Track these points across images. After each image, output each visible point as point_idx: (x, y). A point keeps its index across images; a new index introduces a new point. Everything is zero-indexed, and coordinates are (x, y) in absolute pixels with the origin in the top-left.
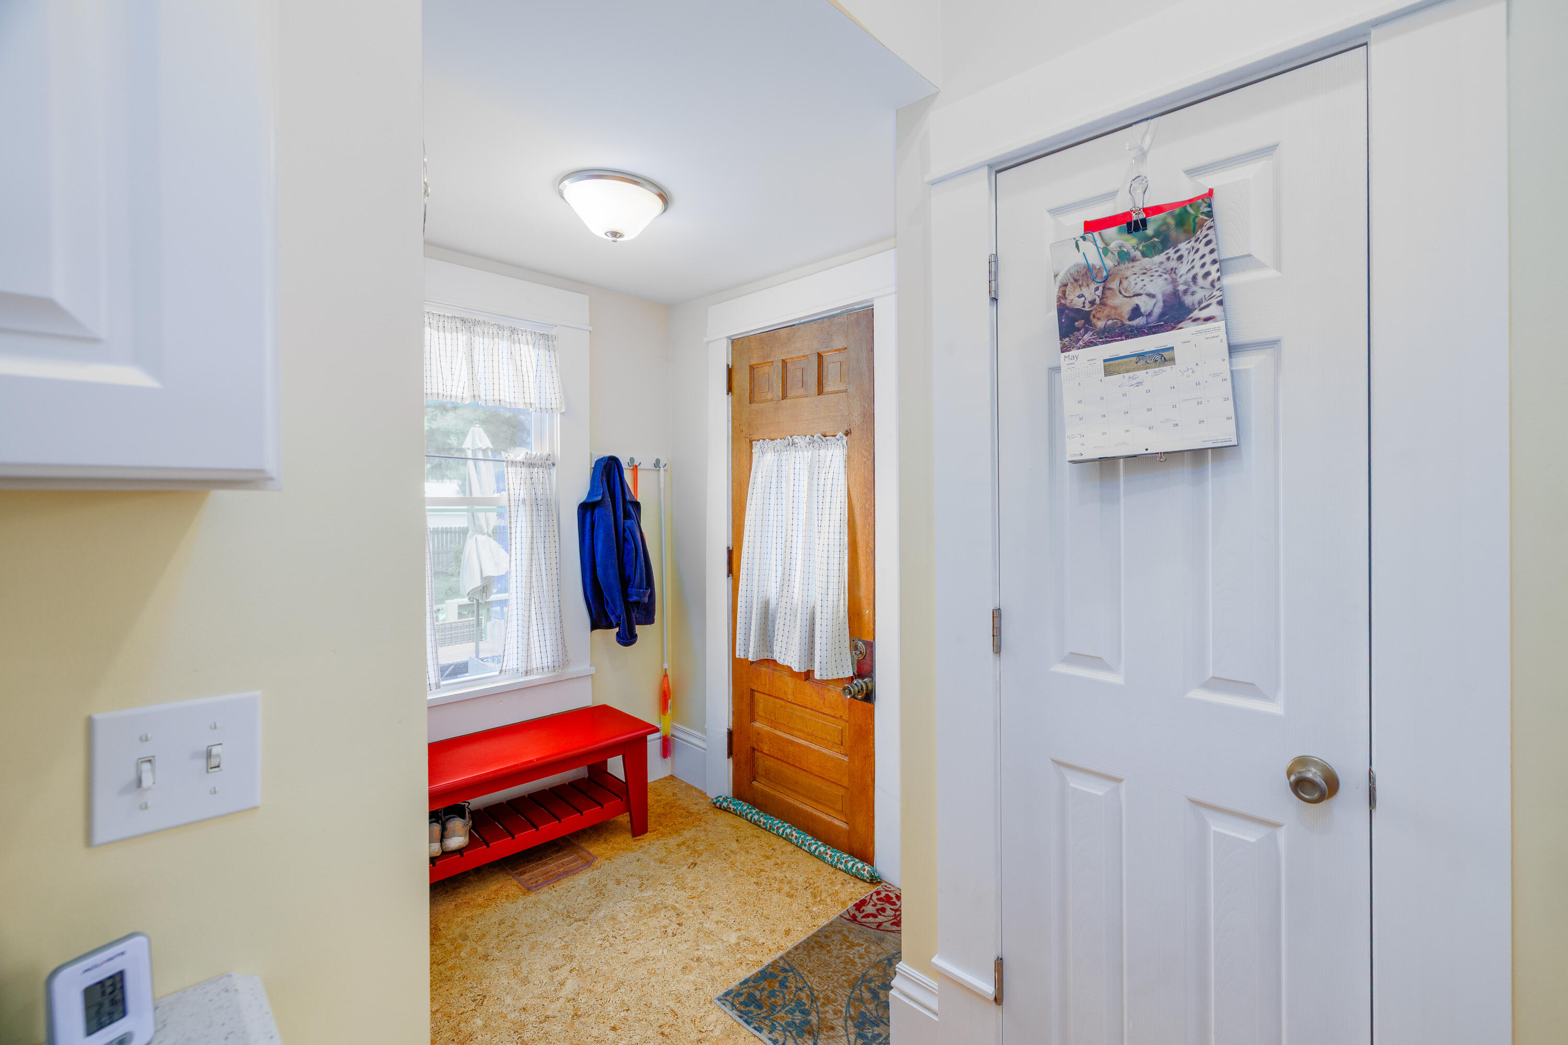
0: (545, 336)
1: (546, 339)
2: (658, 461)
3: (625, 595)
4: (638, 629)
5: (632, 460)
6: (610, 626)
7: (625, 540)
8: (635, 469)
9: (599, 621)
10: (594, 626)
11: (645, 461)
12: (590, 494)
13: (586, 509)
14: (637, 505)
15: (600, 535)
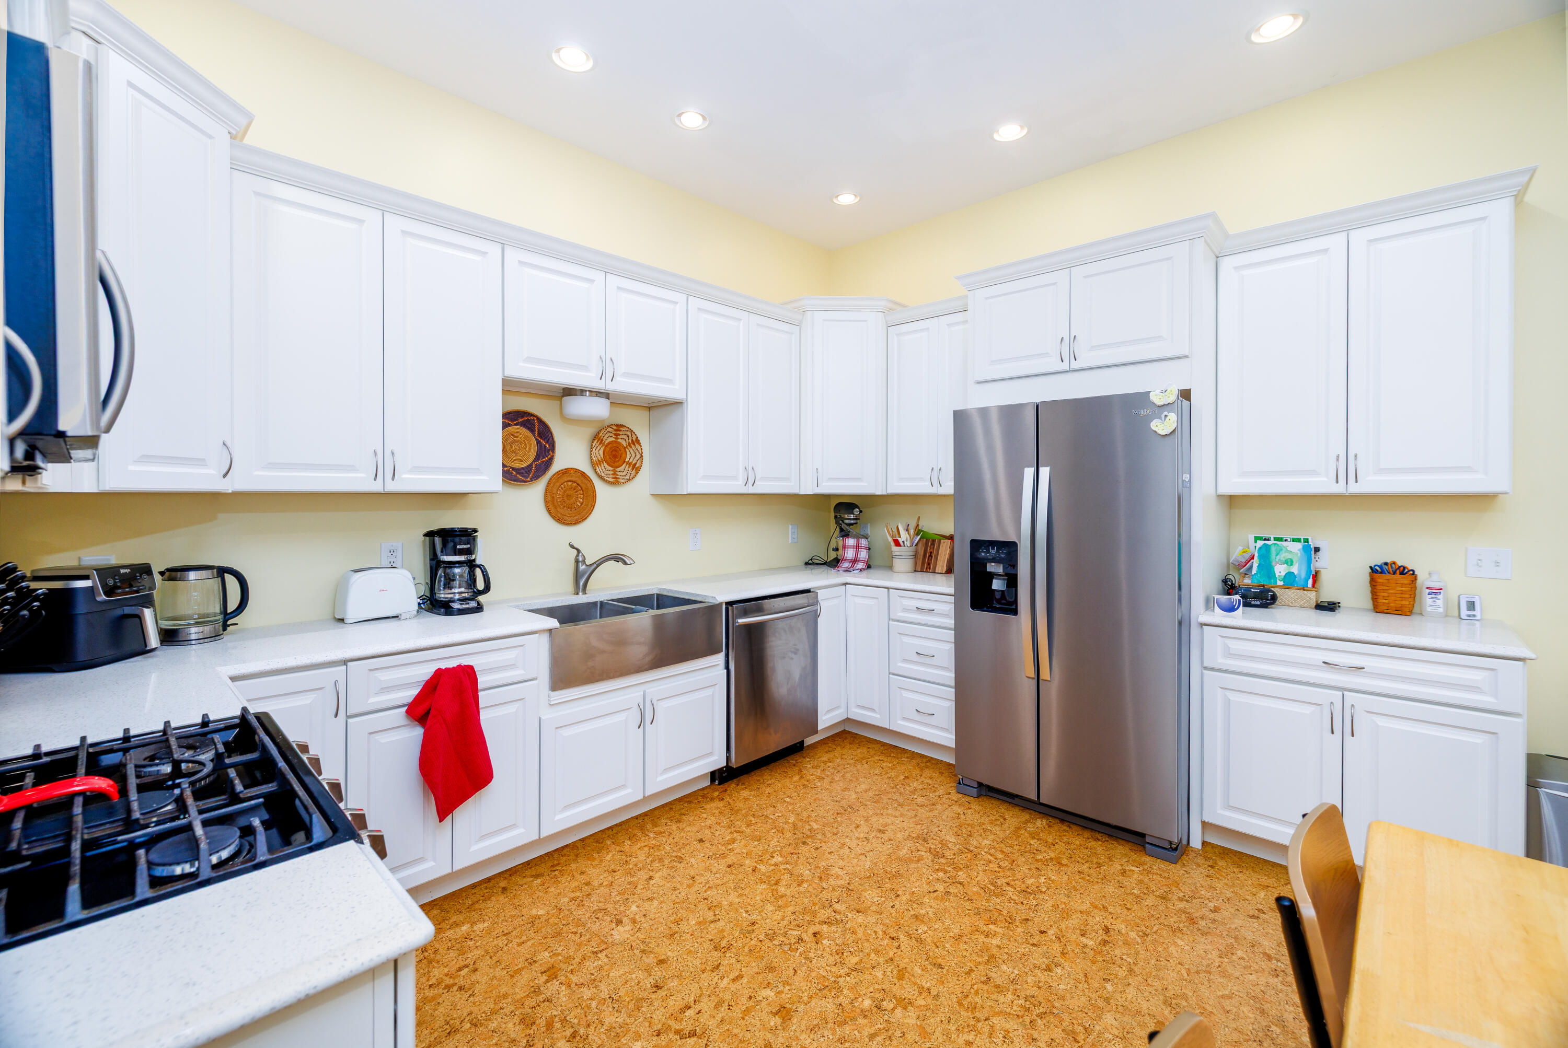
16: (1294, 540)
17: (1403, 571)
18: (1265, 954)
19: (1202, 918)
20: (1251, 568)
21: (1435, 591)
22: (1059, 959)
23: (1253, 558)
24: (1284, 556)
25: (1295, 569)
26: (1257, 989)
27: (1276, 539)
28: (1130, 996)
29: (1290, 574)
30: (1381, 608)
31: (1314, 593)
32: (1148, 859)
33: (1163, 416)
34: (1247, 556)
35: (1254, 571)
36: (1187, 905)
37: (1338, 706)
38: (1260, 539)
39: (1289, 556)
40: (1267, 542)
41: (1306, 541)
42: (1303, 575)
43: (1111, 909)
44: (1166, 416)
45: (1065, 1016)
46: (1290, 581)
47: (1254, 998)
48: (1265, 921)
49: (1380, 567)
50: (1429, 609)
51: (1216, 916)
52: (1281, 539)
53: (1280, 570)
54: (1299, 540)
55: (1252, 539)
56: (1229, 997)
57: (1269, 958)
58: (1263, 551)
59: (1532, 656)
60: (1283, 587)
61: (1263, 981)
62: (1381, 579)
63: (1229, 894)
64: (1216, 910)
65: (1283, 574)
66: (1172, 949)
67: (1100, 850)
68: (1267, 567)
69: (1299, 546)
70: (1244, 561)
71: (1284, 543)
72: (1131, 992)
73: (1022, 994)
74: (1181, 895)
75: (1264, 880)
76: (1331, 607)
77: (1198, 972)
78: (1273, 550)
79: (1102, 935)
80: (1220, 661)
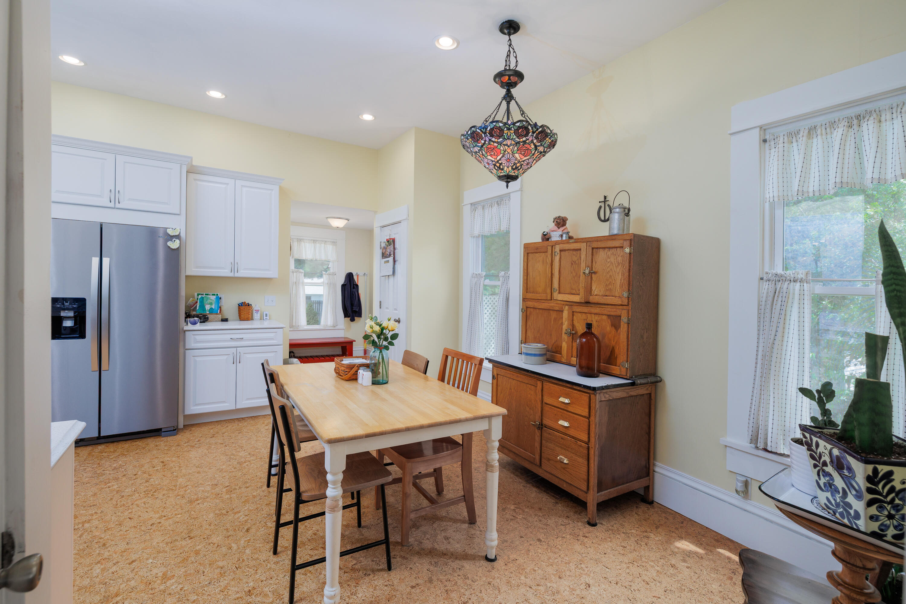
0: (334, 242)
1: (334, 243)
2: (365, 274)
3: (352, 309)
4: (356, 318)
5: (357, 273)
6: (349, 317)
7: (353, 295)
8: (358, 276)
9: (346, 316)
10: (345, 317)
11: (361, 274)
12: (345, 282)
13: (343, 286)
14: (357, 286)
15: (346, 292)
16: (213, 295)
17: (249, 305)
18: (220, 444)
19: (196, 444)
20: (196, 307)
21: (257, 311)
22: (149, 477)
23: (197, 302)
24: (209, 301)
25: (213, 307)
26: (223, 451)
27: (206, 295)
28: (184, 472)
29: (211, 309)
30: (242, 319)
31: (221, 315)
32: (164, 438)
33: (173, 240)
34: (194, 302)
35: (197, 309)
36: (188, 444)
37: (235, 354)
38: (200, 294)
39: (211, 301)
40: (202, 296)
41: (217, 295)
42: (216, 309)
43: (160, 457)
44: (175, 241)
45: (164, 487)
46: (211, 311)
47: (223, 454)
48: (216, 437)
49: (241, 304)
50: (255, 318)
51: (200, 442)
52: (208, 295)
53: (208, 307)
54: (214, 295)
55: (196, 294)
56: (216, 457)
57: (222, 444)
58: (201, 299)
59: (285, 326)
60: (209, 314)
61: (223, 449)
62: (242, 308)
63: (201, 435)
64: (199, 441)
65: (209, 309)
66: (191, 456)
67: (140, 444)
68: (203, 306)
69: (215, 297)
70: (192, 304)
71: (209, 296)
72: (184, 471)
73: (142, 492)
74: (184, 442)
75: (210, 427)
76: (226, 320)
77: (203, 457)
78: (205, 299)
79: (161, 464)
80: (192, 345)
